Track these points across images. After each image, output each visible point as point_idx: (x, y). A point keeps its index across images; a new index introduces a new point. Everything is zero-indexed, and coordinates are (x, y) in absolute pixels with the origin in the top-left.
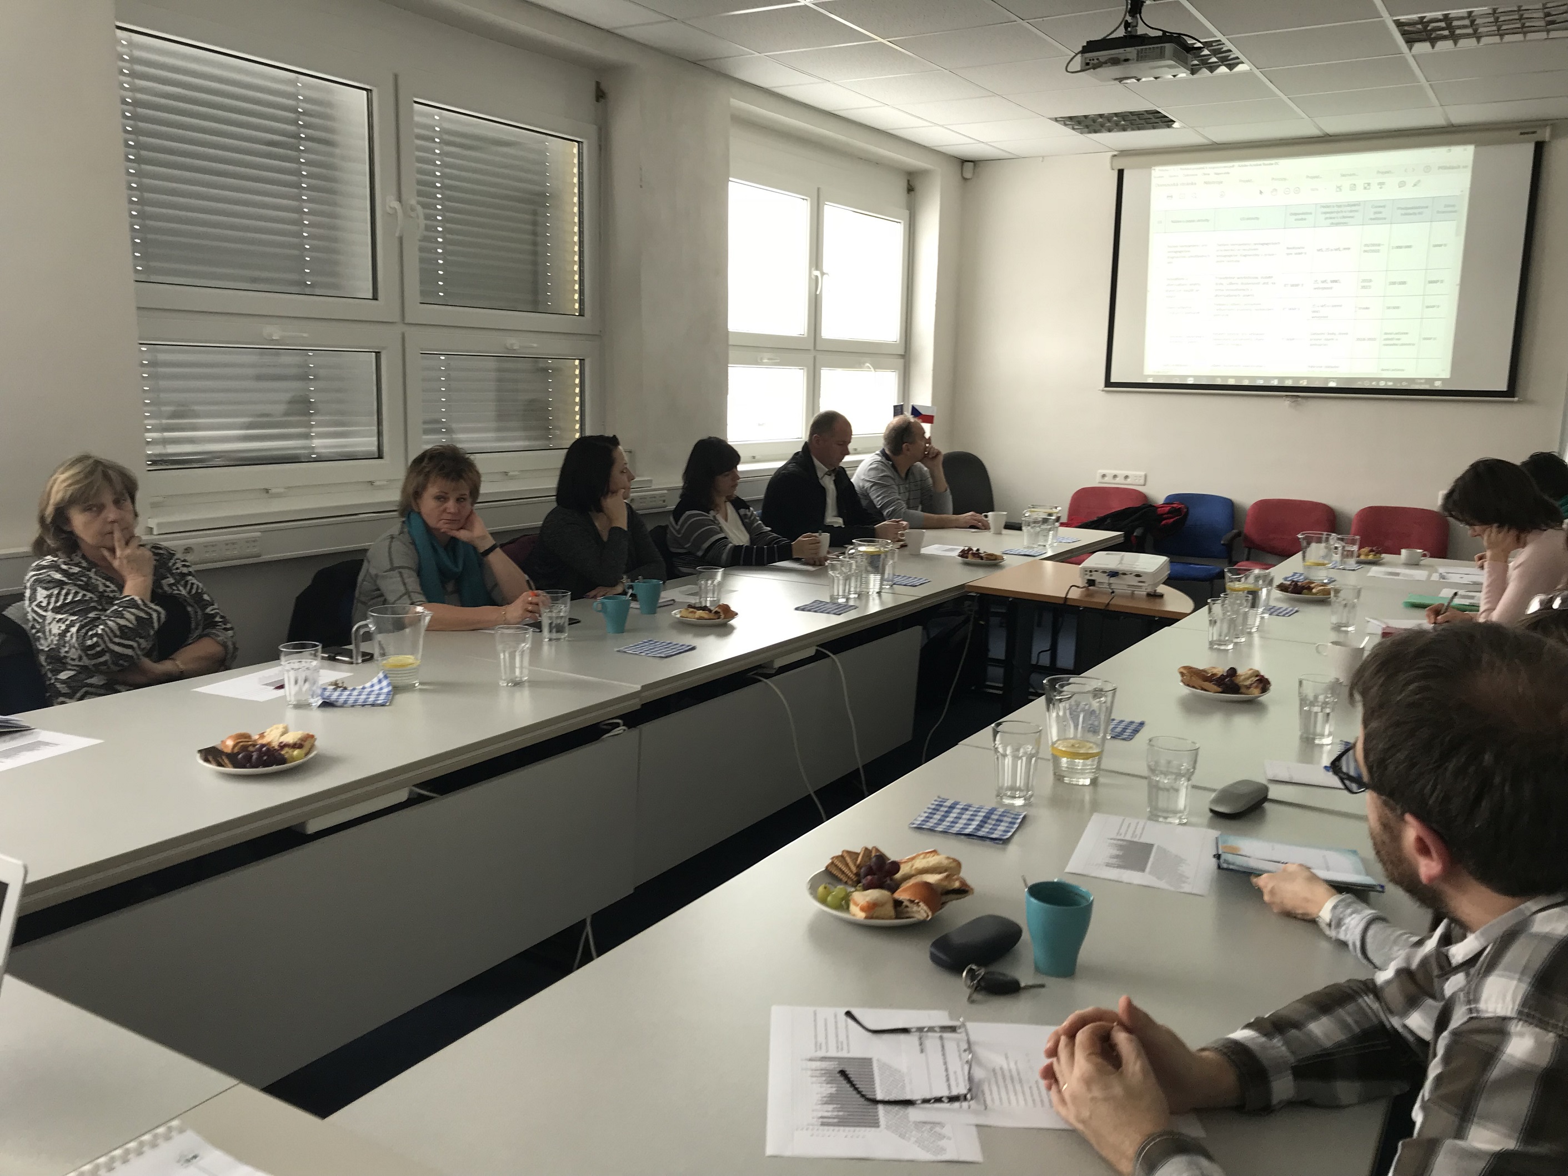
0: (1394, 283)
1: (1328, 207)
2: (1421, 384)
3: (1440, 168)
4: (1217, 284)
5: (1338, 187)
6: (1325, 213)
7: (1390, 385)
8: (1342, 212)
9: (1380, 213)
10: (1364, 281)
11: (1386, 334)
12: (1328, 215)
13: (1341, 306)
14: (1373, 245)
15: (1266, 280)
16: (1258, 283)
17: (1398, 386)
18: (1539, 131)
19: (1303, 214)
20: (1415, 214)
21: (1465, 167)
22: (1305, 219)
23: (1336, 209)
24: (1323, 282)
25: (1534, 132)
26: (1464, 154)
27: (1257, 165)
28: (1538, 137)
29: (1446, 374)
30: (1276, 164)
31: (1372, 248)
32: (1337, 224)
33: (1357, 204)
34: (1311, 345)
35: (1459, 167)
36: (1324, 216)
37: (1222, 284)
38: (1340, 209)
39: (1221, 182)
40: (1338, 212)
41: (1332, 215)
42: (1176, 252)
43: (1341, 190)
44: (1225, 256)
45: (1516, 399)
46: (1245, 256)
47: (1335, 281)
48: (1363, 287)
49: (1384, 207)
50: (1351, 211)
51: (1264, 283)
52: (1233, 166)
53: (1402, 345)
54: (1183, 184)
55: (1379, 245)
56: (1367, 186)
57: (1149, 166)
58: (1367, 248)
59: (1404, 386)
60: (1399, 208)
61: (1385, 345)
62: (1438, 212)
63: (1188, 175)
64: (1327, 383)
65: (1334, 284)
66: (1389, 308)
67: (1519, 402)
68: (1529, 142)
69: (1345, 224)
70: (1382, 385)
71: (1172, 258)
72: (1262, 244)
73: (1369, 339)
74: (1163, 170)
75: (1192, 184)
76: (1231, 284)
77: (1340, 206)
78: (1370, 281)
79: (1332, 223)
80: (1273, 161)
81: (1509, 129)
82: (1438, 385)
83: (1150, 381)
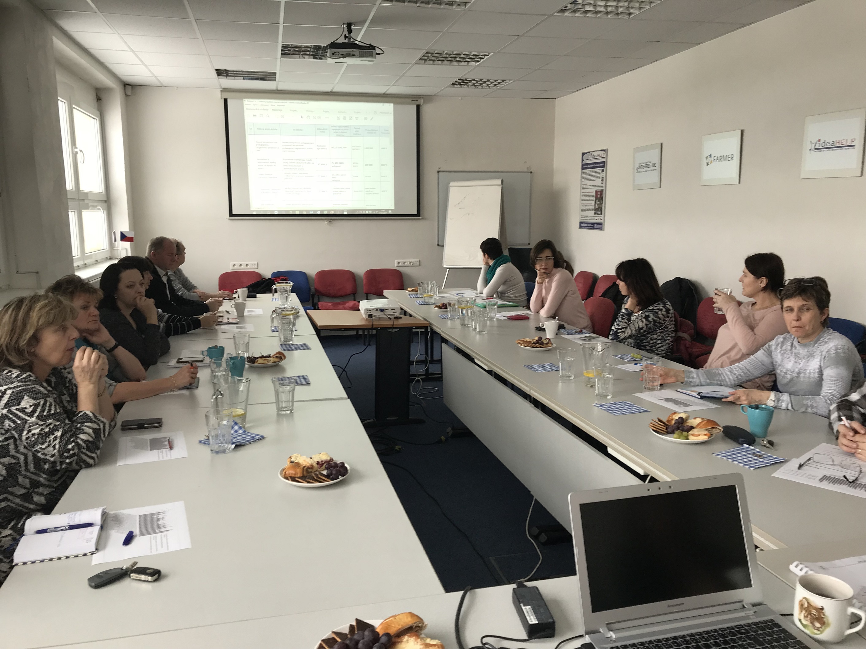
0: (367, 165)
1: (335, 127)
2: (383, 212)
3: (380, 113)
4: (284, 163)
5: (338, 118)
6: (334, 130)
7: (371, 213)
8: (341, 129)
9: (358, 131)
10: (354, 163)
11: (366, 189)
12: (335, 131)
13: (345, 175)
14: (357, 146)
15: (309, 162)
16: (305, 163)
17: (374, 213)
18: (419, 100)
19: (323, 129)
20: (372, 133)
21: (391, 113)
22: (324, 132)
23: (338, 128)
24: (336, 163)
25: (417, 101)
26: (389, 107)
27: (298, 103)
28: (418, 103)
29: (393, 207)
30: (308, 103)
31: (356, 148)
32: (340, 135)
33: (348, 127)
34: (334, 194)
35: (388, 113)
36: (333, 131)
37: (287, 163)
38: (340, 128)
39: (281, 110)
40: (339, 130)
41: (337, 131)
42: (261, 145)
43: (339, 119)
44: (287, 148)
45: (421, 218)
46: (298, 149)
47: (341, 163)
48: (354, 166)
49: (359, 128)
50: (345, 130)
51: (308, 163)
52: (286, 102)
53: (374, 194)
54: (261, 109)
55: (359, 147)
56: (351, 118)
57: (242, 98)
58: (354, 148)
59: (377, 213)
60: (365, 130)
61: (366, 194)
62: (382, 133)
63: (263, 105)
64: (343, 212)
65: (341, 165)
66: (366, 176)
67: (422, 219)
68: (414, 104)
69: (343, 135)
70: (367, 213)
71: (260, 148)
72: (305, 143)
73: (360, 191)
74: (249, 101)
75: (266, 110)
76: (292, 163)
77: (340, 127)
78: (357, 163)
79: (337, 135)
80: (306, 102)
81: (408, 98)
82: (390, 212)
83: (255, 213)
